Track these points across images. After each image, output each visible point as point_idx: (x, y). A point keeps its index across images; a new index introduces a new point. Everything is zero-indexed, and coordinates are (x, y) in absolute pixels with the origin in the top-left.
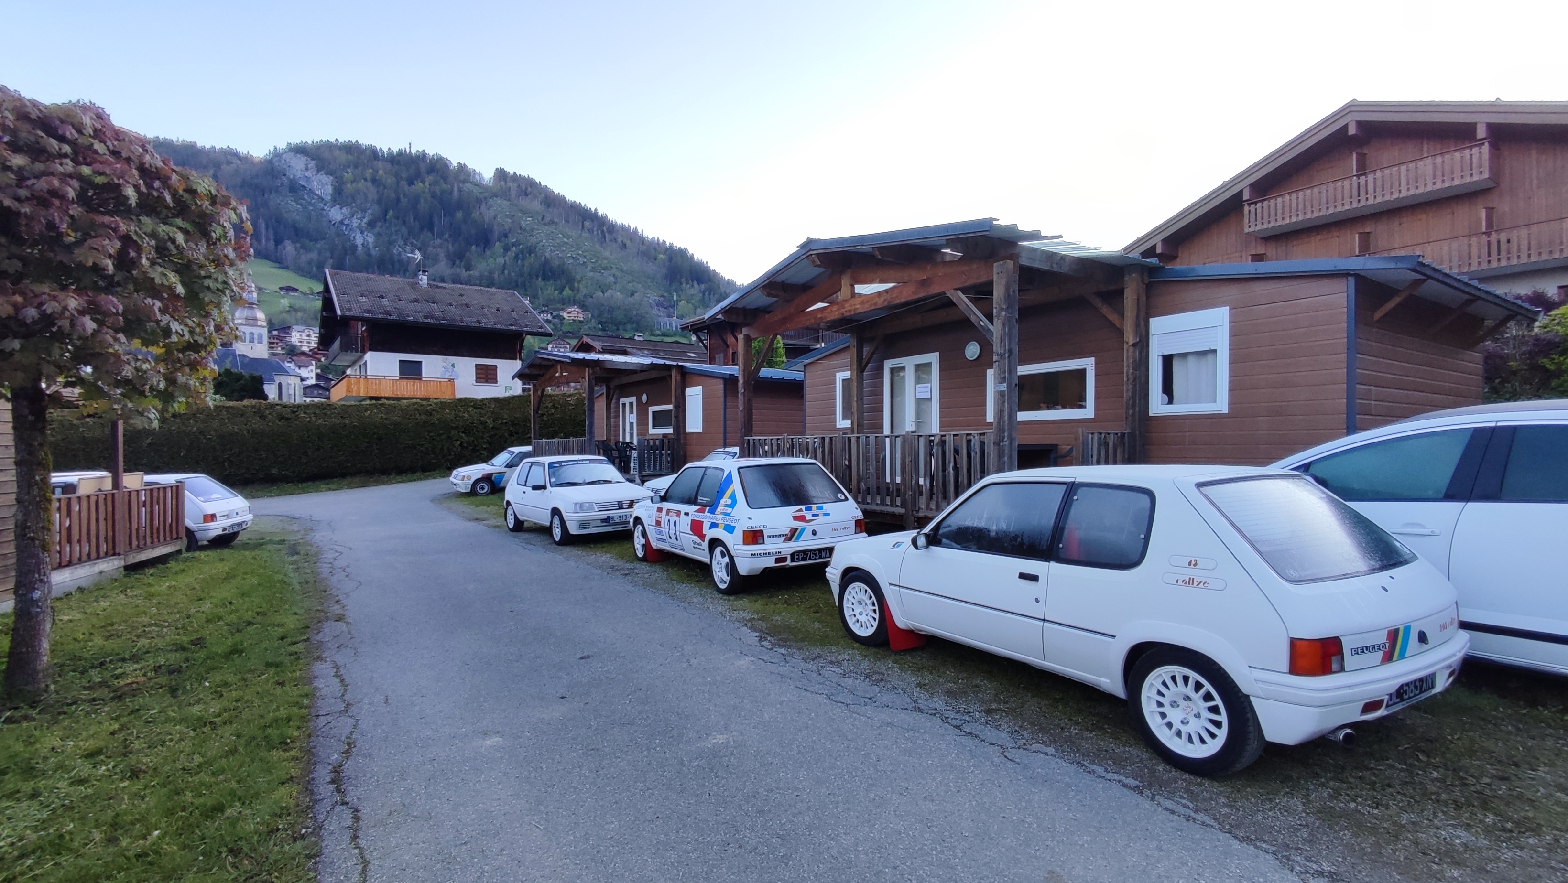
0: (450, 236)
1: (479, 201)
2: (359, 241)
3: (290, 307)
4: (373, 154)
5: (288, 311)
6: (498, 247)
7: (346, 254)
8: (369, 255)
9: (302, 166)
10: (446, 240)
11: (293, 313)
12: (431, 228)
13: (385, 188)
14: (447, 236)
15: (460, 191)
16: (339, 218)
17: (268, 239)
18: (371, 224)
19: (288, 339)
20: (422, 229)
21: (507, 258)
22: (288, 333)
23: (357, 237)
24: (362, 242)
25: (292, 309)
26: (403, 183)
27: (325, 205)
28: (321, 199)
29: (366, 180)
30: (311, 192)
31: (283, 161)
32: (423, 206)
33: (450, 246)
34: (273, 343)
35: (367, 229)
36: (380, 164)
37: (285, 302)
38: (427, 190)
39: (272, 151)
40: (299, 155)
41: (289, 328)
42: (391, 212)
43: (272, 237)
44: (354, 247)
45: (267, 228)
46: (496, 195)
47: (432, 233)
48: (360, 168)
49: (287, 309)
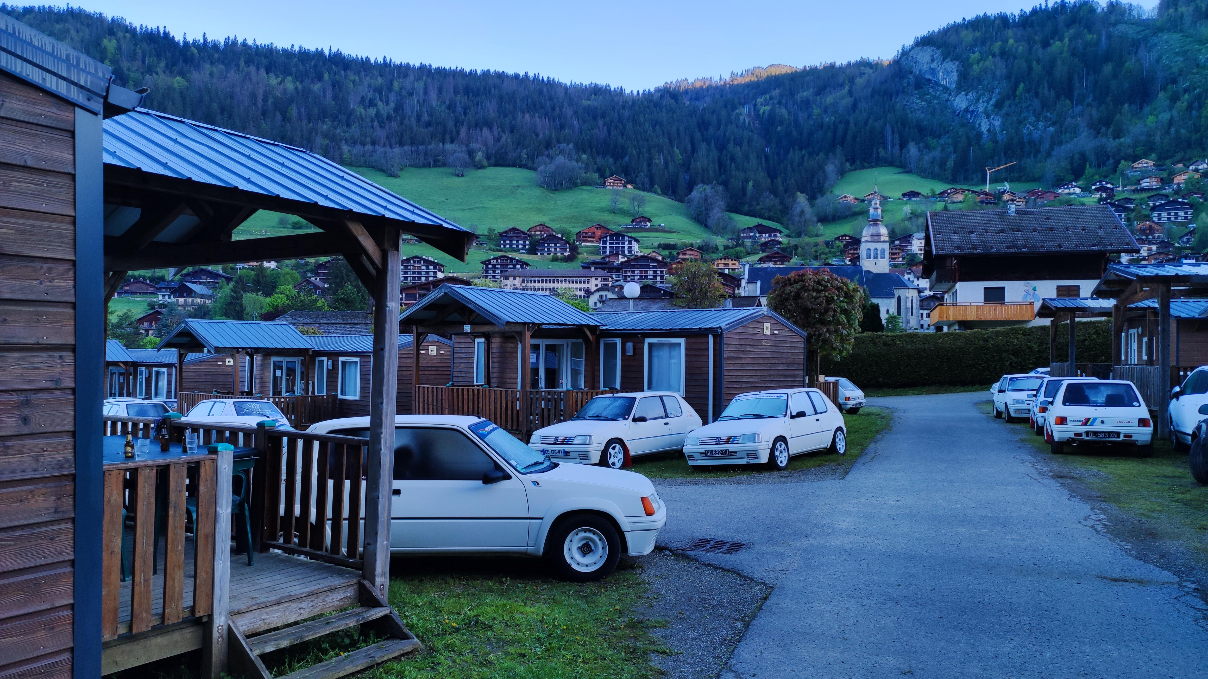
0: (1094, 99)
1: (1136, 44)
2: (984, 127)
3: (912, 213)
4: (1003, 20)
5: (910, 218)
6: (1162, 97)
7: (970, 145)
8: (995, 142)
9: (927, 58)
10: (1089, 105)
11: (914, 220)
12: (1069, 96)
13: (1015, 58)
14: (1090, 100)
15: (1109, 37)
16: (964, 106)
17: (893, 145)
18: (999, 105)
19: (909, 248)
20: (1058, 97)
21: (1175, 112)
22: (909, 242)
23: (983, 124)
24: (988, 127)
25: (914, 215)
26: (1038, 46)
27: (950, 94)
28: (946, 88)
29: (994, 56)
30: (937, 83)
31: (910, 58)
32: (1060, 70)
33: (1094, 112)
34: (894, 254)
35: (993, 111)
36: (1010, 32)
37: (907, 209)
38: (1066, 48)
39: (900, 51)
40: (925, 48)
41: (910, 236)
42: (1021, 86)
43: (897, 142)
44: (980, 135)
45: (893, 133)
46: (1160, 29)
47: (1071, 100)
48: (988, 44)
49: (909, 216)
